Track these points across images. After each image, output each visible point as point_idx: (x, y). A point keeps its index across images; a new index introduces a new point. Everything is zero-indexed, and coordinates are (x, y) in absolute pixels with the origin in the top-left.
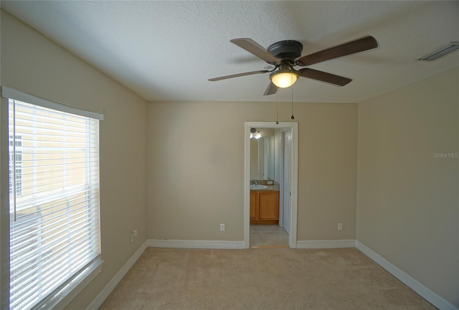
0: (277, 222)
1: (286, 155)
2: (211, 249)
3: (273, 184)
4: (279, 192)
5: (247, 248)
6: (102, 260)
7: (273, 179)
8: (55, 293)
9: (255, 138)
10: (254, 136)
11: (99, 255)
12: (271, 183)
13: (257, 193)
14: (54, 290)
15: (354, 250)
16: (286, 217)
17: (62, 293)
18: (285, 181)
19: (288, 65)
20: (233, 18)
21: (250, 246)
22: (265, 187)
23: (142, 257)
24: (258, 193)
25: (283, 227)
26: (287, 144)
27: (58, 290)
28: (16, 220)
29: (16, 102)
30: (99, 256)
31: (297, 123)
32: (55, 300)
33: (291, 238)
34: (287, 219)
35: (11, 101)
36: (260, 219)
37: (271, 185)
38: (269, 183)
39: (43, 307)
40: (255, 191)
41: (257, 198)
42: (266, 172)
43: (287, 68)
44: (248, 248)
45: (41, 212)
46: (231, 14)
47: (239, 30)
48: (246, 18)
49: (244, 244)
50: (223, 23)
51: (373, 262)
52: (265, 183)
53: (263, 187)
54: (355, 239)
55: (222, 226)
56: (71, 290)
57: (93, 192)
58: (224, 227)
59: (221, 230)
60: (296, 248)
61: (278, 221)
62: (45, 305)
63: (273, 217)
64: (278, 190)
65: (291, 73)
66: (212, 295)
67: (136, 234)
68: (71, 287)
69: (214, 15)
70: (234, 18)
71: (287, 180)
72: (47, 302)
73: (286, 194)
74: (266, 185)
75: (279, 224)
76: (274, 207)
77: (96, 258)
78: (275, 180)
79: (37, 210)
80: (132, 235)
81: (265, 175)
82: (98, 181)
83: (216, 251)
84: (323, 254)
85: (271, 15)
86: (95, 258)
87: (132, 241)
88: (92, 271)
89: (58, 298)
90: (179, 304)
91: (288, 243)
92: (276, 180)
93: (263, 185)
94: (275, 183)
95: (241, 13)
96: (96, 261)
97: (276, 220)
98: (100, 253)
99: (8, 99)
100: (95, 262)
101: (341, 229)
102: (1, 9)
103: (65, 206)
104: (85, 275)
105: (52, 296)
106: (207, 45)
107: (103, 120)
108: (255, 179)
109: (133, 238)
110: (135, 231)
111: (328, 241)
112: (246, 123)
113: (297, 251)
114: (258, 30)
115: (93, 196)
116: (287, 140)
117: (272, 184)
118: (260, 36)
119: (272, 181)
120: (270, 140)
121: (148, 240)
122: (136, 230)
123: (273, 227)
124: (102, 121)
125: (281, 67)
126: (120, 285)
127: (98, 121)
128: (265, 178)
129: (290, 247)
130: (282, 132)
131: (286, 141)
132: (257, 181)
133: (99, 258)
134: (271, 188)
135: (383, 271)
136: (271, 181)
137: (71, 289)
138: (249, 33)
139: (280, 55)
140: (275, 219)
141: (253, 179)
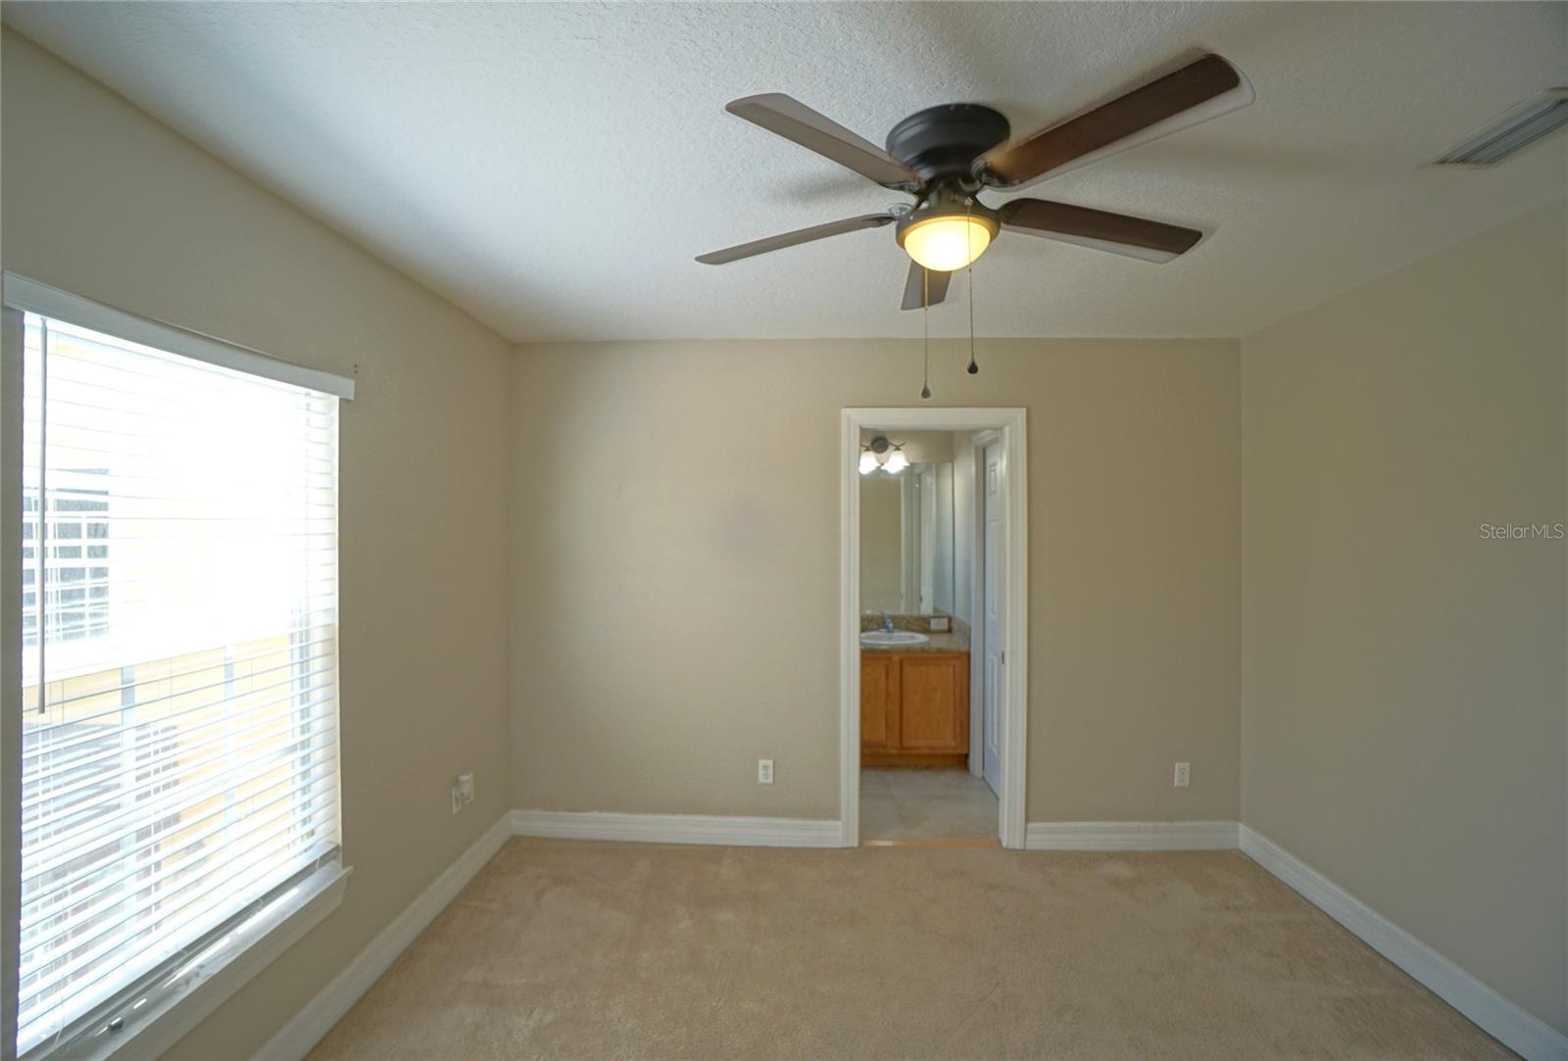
0: (962, 761)
1: (991, 526)
2: (726, 847)
3: (950, 630)
4: (968, 655)
5: (850, 845)
6: (344, 867)
7: (950, 611)
8: (177, 963)
9: (886, 472)
10: (882, 464)
11: (337, 848)
12: (943, 624)
13: (890, 659)
14: (175, 952)
15: (1235, 860)
16: (993, 743)
17: (201, 966)
18: (990, 615)
19: (957, 190)
20: (751, 28)
21: (862, 838)
22: (921, 638)
23: (492, 869)
24: (896, 658)
25: (983, 778)
26: (993, 489)
27: (187, 955)
28: (46, 709)
29: (53, 324)
30: (335, 852)
31: (1024, 410)
32: (178, 986)
33: (1006, 814)
34: (995, 750)
35: (32, 320)
36: (904, 748)
37: (943, 632)
38: (934, 625)
39: (136, 1007)
40: (886, 651)
41: (890, 676)
42: (927, 591)
43: (954, 201)
44: (856, 844)
45: (133, 692)
46: (744, 15)
47: (778, 74)
48: (794, 27)
49: (840, 832)
50: (720, 49)
51: (1299, 901)
52: (922, 625)
53: (914, 638)
54: (1237, 818)
55: (766, 767)
56: (234, 958)
57: (318, 635)
58: (771, 771)
59: (761, 780)
60: (1022, 847)
61: (967, 756)
62: (144, 1001)
63: (948, 742)
64: (963, 648)
65: (966, 218)
66: (717, 998)
67: (467, 789)
68: (232, 949)
69: (686, 18)
70: (754, 27)
71: (993, 612)
72: (150, 992)
73: (992, 661)
74: (926, 631)
75: (971, 768)
76: (952, 708)
77: (324, 859)
78: (957, 615)
79: (122, 684)
80: (453, 790)
81: (924, 599)
82: (333, 602)
83: (742, 853)
84: (1121, 870)
85: (881, 10)
86: (322, 858)
87: (455, 810)
88: (310, 898)
89: (187, 980)
90: (600, 1025)
91: (996, 830)
92: (959, 615)
93: (913, 630)
94: (955, 627)
95: (775, 10)
96: (325, 868)
97: (959, 751)
98: (340, 841)
99: (24, 313)
100: (320, 870)
101: (1187, 783)
102: (3, 24)
103: (219, 675)
104: (284, 913)
105: (169, 973)
106: (681, 130)
107: (352, 398)
108: (888, 612)
109: (457, 800)
110: (464, 778)
111: (1142, 824)
112: (845, 412)
113: (1028, 858)
114: (846, 71)
115: (317, 650)
116: (993, 473)
117: (945, 627)
118: (856, 93)
119: (946, 620)
120: (938, 477)
121: (512, 812)
122: (471, 775)
123: (951, 777)
124: (349, 401)
125: (933, 197)
126: (408, 957)
127: (336, 399)
128: (926, 609)
129: (1004, 844)
130: (977, 448)
131: (990, 475)
132: (894, 619)
133: (334, 858)
134: (942, 642)
135: (1338, 932)
136: (943, 617)
137: (234, 954)
138: (815, 83)
139: (927, 157)
140: (956, 748)
141: (882, 613)
